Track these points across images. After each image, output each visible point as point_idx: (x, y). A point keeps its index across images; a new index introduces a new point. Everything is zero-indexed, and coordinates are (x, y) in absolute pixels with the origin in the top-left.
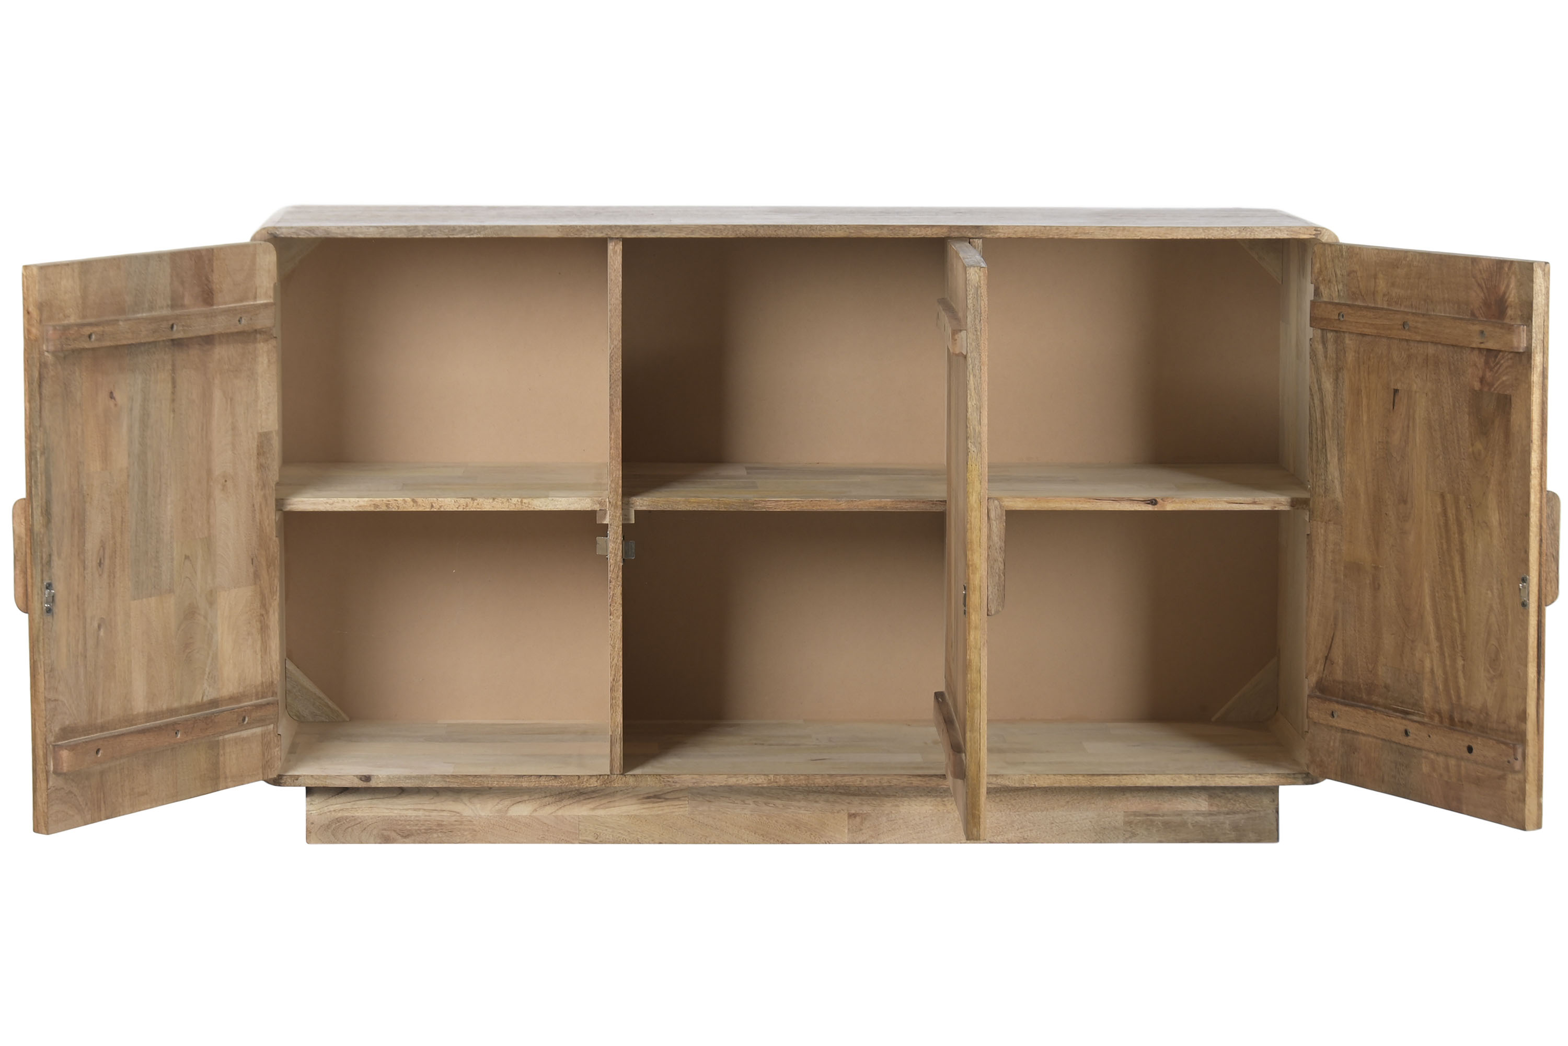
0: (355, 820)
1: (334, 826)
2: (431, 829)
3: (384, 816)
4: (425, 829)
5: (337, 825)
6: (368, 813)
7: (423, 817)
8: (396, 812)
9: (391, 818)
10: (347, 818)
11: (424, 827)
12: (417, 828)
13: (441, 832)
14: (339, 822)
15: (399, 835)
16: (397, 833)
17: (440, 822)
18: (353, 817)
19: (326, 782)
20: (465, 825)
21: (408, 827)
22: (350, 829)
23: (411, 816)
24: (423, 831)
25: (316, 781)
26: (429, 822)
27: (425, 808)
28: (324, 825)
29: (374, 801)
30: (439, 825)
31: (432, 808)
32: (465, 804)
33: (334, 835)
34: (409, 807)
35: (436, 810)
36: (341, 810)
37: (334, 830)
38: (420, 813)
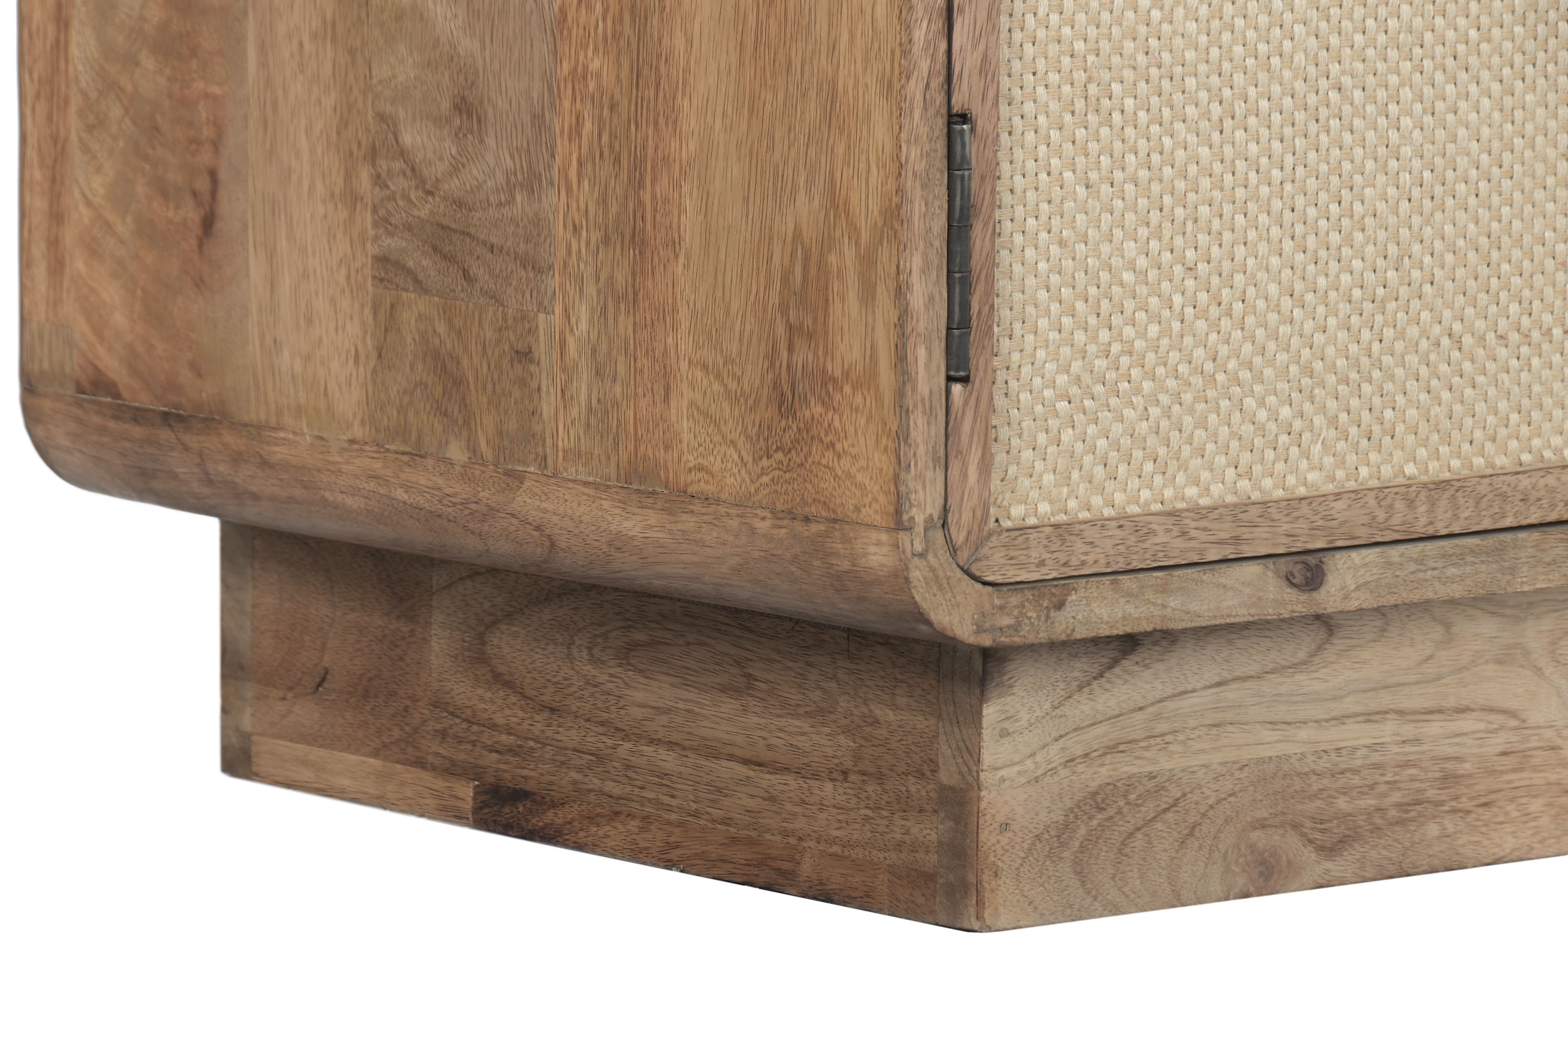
0: (1160, 788)
1: (1082, 831)
2: (1418, 803)
3: (1260, 761)
4: (1398, 805)
5: (1095, 822)
6: (1203, 751)
7: (1396, 749)
8: (1303, 734)
9: (1286, 767)
10: (1131, 783)
11: (1396, 797)
12: (1369, 802)
13: (1454, 811)
14: (1101, 810)
15: (1311, 842)
16: (1304, 835)
17: (1450, 766)
18: (1152, 776)
19: (1164, 606)
20: (1535, 769)
21: (1342, 803)
22: (1139, 835)
23: (1356, 749)
24: (1393, 813)
25: (1130, 609)
26: (1413, 771)
27: (1406, 704)
28: (1047, 829)
29: (1230, 694)
30: (1449, 779)
31: (1429, 704)
32: (1538, 671)
33: (1081, 874)
34: (1349, 705)
35: (1440, 711)
36: (1113, 749)
37: (1083, 849)
38: (1388, 730)
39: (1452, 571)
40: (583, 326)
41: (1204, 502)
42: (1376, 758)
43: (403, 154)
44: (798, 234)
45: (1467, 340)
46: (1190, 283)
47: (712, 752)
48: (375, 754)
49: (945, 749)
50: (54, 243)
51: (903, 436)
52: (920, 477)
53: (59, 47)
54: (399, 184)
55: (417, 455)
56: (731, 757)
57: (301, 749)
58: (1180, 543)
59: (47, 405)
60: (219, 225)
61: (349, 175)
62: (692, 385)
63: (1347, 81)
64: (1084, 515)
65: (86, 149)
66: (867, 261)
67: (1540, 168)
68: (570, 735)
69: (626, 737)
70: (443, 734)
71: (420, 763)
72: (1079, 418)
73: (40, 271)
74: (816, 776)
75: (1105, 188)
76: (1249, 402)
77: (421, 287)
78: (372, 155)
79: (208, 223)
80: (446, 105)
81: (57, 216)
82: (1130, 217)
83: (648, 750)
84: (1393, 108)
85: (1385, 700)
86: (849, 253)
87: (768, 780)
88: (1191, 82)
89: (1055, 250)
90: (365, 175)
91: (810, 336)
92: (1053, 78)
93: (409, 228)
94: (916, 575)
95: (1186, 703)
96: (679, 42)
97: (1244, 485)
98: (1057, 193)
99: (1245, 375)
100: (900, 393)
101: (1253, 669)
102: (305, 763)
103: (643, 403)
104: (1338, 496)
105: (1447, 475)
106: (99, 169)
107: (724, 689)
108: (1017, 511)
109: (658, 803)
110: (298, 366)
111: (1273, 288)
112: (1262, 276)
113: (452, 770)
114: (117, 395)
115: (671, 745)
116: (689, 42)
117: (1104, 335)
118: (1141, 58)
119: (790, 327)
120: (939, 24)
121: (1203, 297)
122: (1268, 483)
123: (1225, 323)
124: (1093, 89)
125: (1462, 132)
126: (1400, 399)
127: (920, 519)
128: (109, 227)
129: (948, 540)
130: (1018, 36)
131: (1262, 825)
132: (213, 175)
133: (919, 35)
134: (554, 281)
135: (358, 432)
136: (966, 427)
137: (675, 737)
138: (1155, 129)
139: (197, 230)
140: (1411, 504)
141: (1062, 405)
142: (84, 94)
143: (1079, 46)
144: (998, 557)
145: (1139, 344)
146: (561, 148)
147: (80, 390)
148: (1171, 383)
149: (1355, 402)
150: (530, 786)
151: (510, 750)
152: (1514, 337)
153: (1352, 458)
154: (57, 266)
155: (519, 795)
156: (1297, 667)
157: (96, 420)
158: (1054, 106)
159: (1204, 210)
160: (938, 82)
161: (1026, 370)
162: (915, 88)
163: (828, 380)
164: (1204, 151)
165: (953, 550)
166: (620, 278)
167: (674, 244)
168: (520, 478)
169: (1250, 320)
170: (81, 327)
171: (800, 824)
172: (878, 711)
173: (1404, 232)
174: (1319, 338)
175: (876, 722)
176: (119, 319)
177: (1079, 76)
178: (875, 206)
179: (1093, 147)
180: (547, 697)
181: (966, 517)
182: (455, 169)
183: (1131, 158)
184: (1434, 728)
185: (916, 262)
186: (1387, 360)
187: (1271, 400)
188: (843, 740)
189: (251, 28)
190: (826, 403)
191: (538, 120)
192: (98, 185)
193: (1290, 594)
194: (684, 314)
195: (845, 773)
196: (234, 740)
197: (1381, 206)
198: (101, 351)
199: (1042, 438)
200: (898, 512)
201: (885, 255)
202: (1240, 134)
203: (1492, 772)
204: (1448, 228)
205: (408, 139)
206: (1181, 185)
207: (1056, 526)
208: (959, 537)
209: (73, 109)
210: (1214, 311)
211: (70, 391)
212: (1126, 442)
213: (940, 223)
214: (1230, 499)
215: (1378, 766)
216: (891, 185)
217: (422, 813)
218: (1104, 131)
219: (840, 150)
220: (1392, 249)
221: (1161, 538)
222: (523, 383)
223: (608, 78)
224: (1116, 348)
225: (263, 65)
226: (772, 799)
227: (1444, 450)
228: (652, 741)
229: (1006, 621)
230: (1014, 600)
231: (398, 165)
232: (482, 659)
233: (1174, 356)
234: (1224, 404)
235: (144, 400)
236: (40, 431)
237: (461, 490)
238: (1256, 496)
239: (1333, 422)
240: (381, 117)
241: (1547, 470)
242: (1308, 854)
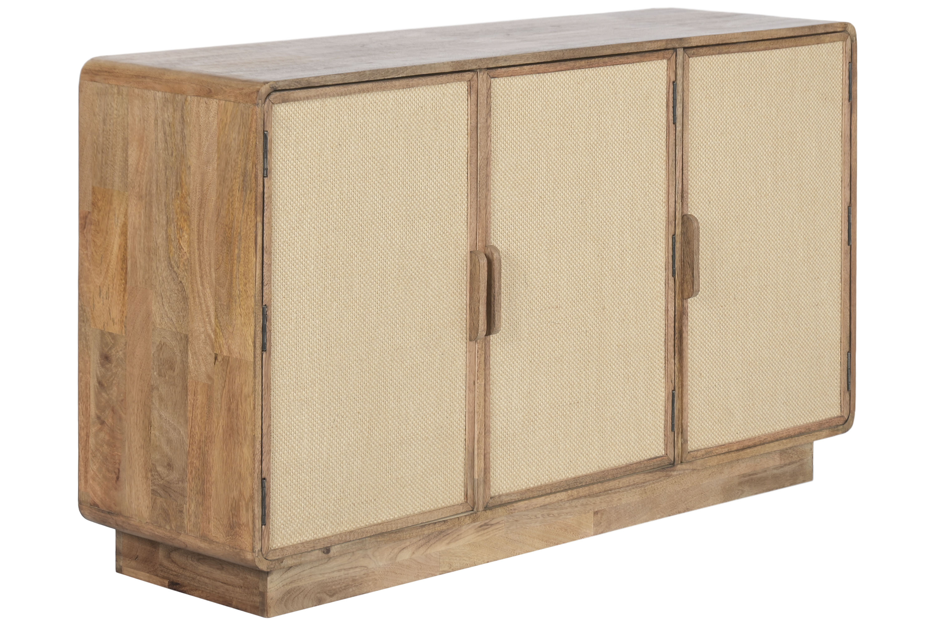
0: (300, 589)
1: (286, 598)
2: (348, 585)
3: (319, 581)
4: (344, 586)
5: (288, 596)
6: (308, 581)
7: (344, 576)
8: (326, 575)
9: (323, 582)
10: (295, 588)
12: (339, 586)
13: (354, 586)
14: (289, 594)
15: (328, 595)
16: (326, 594)
17: (354, 578)
18: (298, 586)
19: (301, 560)
20: (370, 577)
21: (334, 587)
22: (296, 598)
23: (336, 577)
24: (343, 588)
26: (347, 580)
27: (346, 568)
28: (279, 598)
29: (313, 570)
30: (354, 580)
31: (350, 567)
32: (370, 558)
33: (286, 606)
34: (335, 569)
35: (352, 568)
36: (291, 582)
37: (286, 601)
38: (342, 573)
39: (354, 547)
40: (193, 508)
41: (308, 540)
42: (340, 578)
43: (157, 471)
44: (234, 498)
45: (356, 504)
46: (305, 501)
47: (215, 580)
48: (148, 573)
49: (260, 585)
50: (86, 477)
51: (254, 536)
52: (257, 543)
53: (87, 441)
54: (156, 477)
55: (160, 527)
56: (219, 581)
57: (132, 570)
58: (304, 549)
59: (84, 507)
60: (120, 479)
61: (146, 474)
62: (214, 522)
63: (333, 461)
64: (286, 545)
65: (92, 461)
66: (247, 505)
67: (369, 471)
68: (187, 574)
69: (198, 575)
70: (162, 571)
71: (157, 576)
72: (285, 528)
73: (83, 482)
74: (236, 587)
75: (290, 486)
76: (316, 521)
77: (161, 496)
78: (151, 471)
79: (118, 478)
80: (166, 464)
81: (86, 472)
82: (294, 491)
83: (203, 578)
84: (342, 465)
85: (342, 567)
86: (244, 503)
87: (226, 586)
88: (305, 465)
89: (281, 499)
90: (149, 475)
91: (236, 516)
92: (280, 468)
93: (158, 485)
94: (256, 560)
95: (305, 572)
96: (211, 460)
97: (315, 536)
98: (281, 488)
99: (315, 516)
100: (253, 528)
101: (317, 564)
102: (133, 573)
103: (204, 524)
104: (332, 536)
105: (352, 529)
106: (95, 465)
107: (218, 569)
108: (274, 546)
109: (205, 588)
110: (136, 507)
111: (320, 500)
112: (318, 498)
113: (163, 578)
114: (99, 507)
115: (207, 578)
116: (213, 461)
117: (290, 513)
118: (296, 463)
119: (233, 514)
120: (260, 463)
121: (307, 503)
122: (320, 535)
123: (311, 507)
124: (287, 469)
125: (355, 467)
126: (344, 517)
127: (257, 551)
128: (97, 476)
129: (262, 553)
130: (274, 462)
131: (319, 593)
132: (119, 470)
133: (256, 465)
134: (187, 499)
135: (148, 521)
136: (265, 533)
137: (208, 576)
138: (298, 475)
139: (115, 479)
140: (346, 536)
141: (282, 526)
142: (92, 450)
143: (285, 462)
144: (271, 555)
145: (296, 513)
146: (188, 475)
147: (91, 505)
148: (302, 519)
149: (335, 518)
150: (179, 582)
151: (175, 575)
152: (365, 502)
153: (335, 528)
154: (86, 482)
155: (177, 584)
156: (325, 563)
157: (94, 511)
158: (280, 473)
159: (307, 488)
160: (260, 473)
161: (276, 521)
162: (256, 475)
163: (239, 524)
164: (307, 477)
165: (263, 555)
166: (200, 501)
167: (210, 496)
168: (180, 534)
169: (316, 506)
170: (91, 494)
171: (233, 595)
172: (248, 576)
173: (344, 486)
174: (329, 508)
175: (247, 578)
176: (99, 493)
177: (285, 467)
178: (248, 495)
179: (287, 479)
180: (183, 566)
181: (265, 549)
182: (167, 476)
183: (294, 481)
184: (351, 571)
185: (256, 505)
186: (341, 510)
187: (320, 520)
188: (241, 581)
189: (127, 443)
190: (239, 528)
191: (184, 470)
192: (95, 468)
193: (324, 555)
194: (212, 509)
195: (241, 587)
196: (119, 567)
197: (340, 482)
198: (95, 498)
199: (278, 532)
200: (253, 550)
201: (250, 503)
202: (314, 473)
203: (362, 578)
204: (352, 485)
205: (158, 469)
206: (303, 484)
207: (281, 548)
208: (264, 553)
209: (90, 453)
210: (309, 506)
211: (89, 505)
212: (294, 531)
213: (260, 498)
214: (313, 539)
215: (341, 580)
216: (251, 492)
217: (158, 585)
218: (289, 477)
219: (242, 484)
220: (342, 490)
221: (300, 548)
222: (181, 517)
223: (197, 464)
224: (292, 514)
225: (129, 451)
226: (227, 590)
227: (352, 525)
228: (203, 577)
229: (272, 566)
230: (274, 562)
231: (156, 473)
232: (170, 557)
233: (302, 515)
234: (311, 522)
235: (104, 509)
236: (82, 511)
237: (169, 534)
238: (317, 538)
239: (332, 522)
240: (153, 464)
241: (371, 526)
242: (328, 597)
